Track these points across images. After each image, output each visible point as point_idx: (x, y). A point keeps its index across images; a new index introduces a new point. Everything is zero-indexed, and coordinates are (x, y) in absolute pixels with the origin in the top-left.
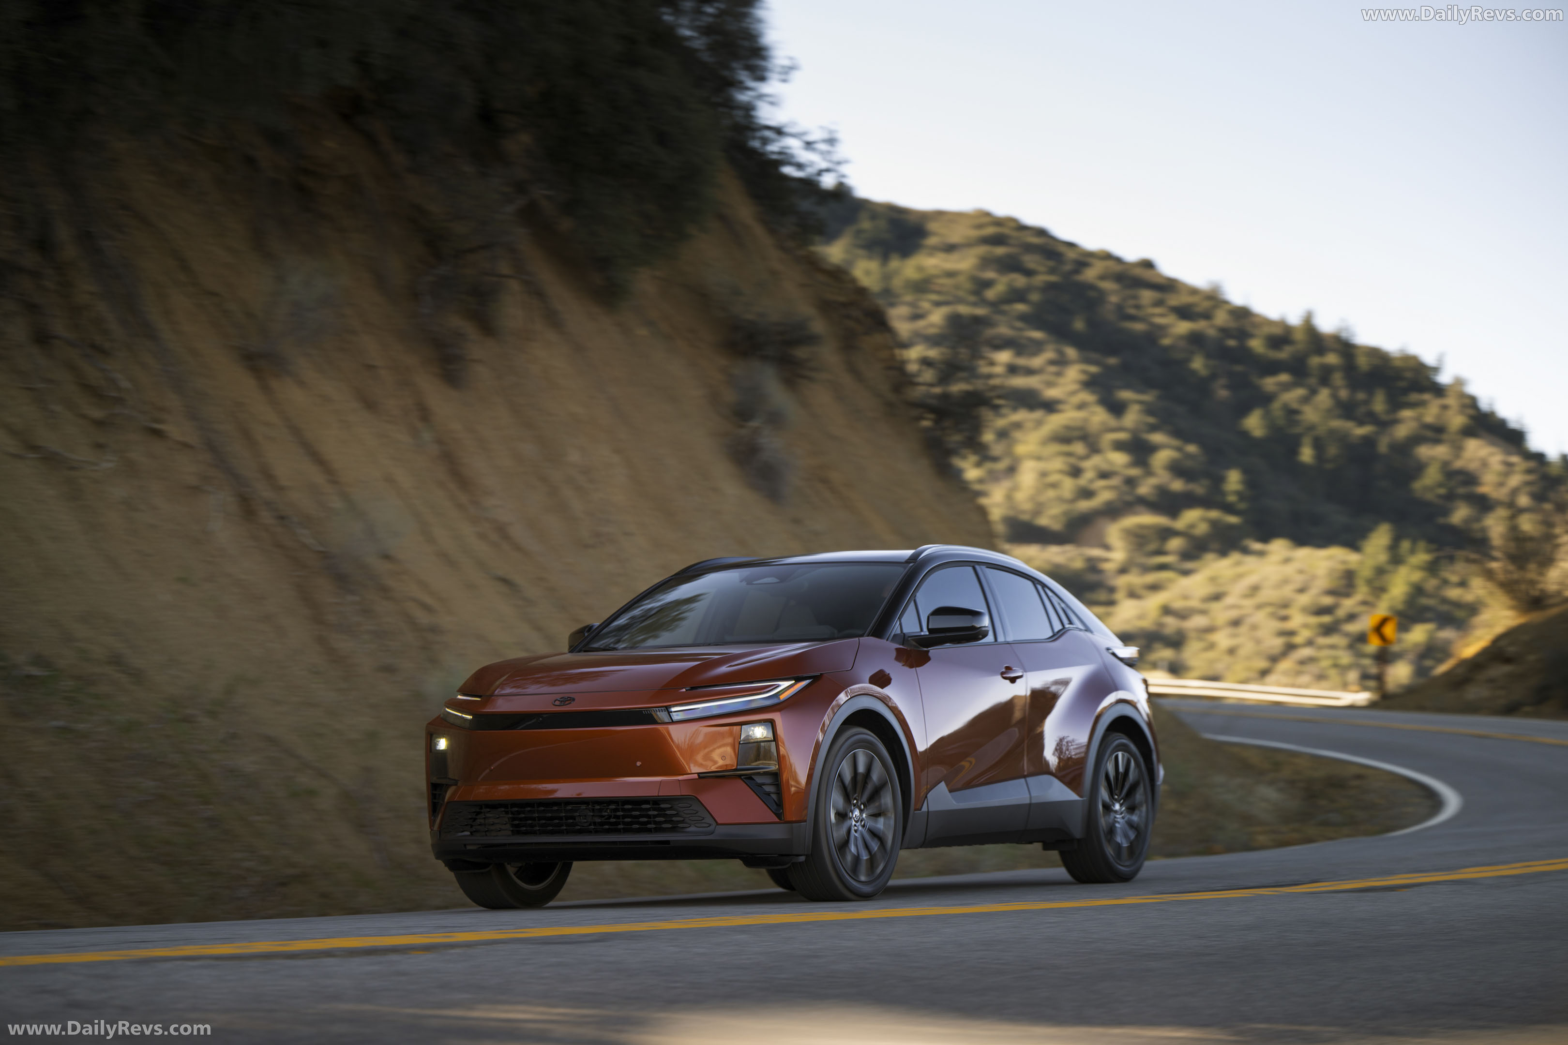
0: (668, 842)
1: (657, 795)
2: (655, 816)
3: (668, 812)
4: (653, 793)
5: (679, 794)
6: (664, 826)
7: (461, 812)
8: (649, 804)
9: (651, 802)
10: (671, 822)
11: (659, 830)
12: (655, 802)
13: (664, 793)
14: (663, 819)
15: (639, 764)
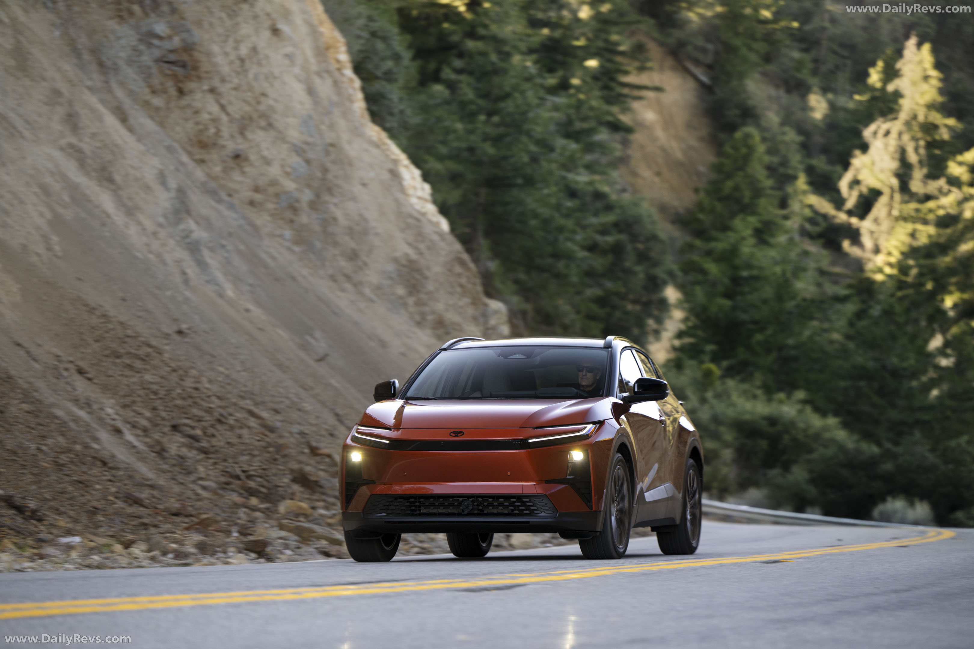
0: (528, 522)
1: (522, 493)
2: (519, 506)
3: (528, 504)
4: (519, 492)
5: (536, 493)
6: (525, 512)
7: (381, 501)
8: (515, 499)
9: (516, 498)
10: (529, 510)
11: (521, 515)
12: (519, 497)
13: (526, 492)
14: (524, 508)
15: (509, 473)
